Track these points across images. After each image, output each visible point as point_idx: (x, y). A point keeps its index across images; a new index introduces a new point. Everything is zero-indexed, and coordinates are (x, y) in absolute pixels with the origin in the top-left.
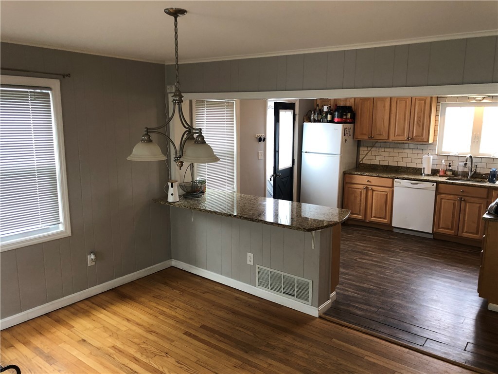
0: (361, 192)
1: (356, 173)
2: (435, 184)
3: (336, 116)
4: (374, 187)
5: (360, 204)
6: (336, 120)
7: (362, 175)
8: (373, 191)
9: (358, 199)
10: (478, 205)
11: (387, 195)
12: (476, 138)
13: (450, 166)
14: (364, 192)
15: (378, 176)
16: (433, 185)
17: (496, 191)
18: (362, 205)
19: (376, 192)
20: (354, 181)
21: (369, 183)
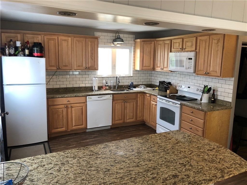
0: (63, 110)
1: (57, 96)
2: (112, 95)
3: (35, 51)
4: (72, 105)
5: (63, 119)
6: (35, 54)
7: (63, 97)
8: (72, 107)
9: (61, 116)
10: (132, 103)
11: (82, 108)
12: (114, 67)
13: (107, 83)
14: (65, 110)
15: (76, 96)
16: (111, 96)
17: (139, 94)
18: (64, 120)
19: (74, 108)
20: (55, 103)
21: (68, 103)
